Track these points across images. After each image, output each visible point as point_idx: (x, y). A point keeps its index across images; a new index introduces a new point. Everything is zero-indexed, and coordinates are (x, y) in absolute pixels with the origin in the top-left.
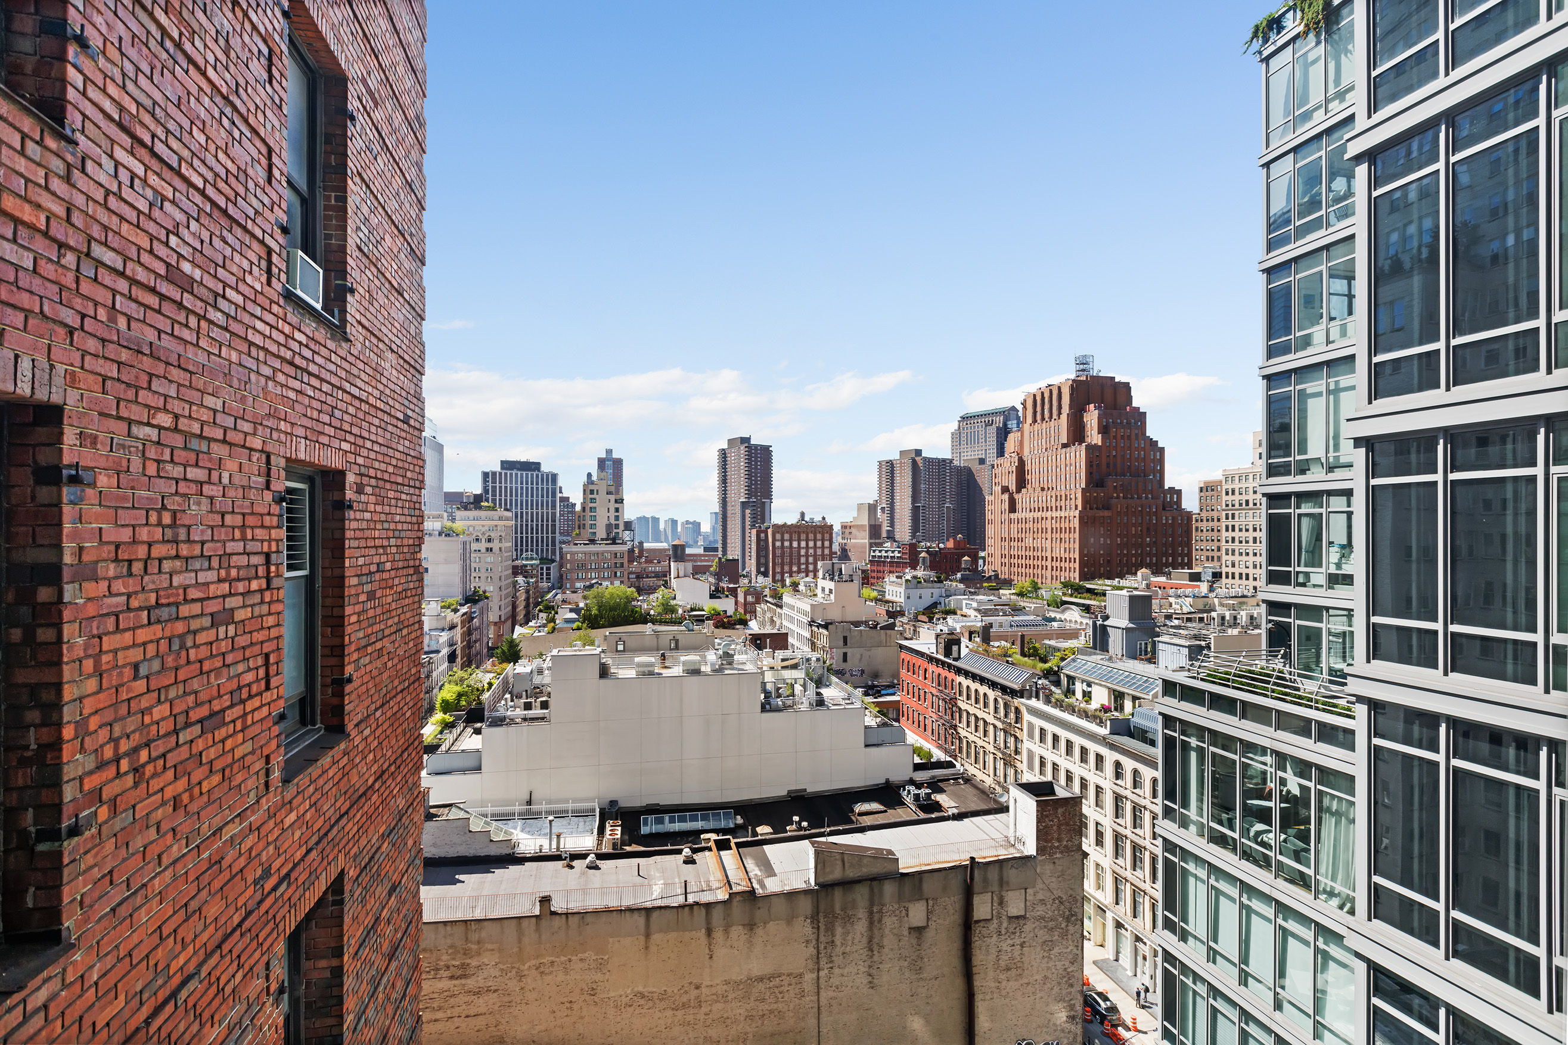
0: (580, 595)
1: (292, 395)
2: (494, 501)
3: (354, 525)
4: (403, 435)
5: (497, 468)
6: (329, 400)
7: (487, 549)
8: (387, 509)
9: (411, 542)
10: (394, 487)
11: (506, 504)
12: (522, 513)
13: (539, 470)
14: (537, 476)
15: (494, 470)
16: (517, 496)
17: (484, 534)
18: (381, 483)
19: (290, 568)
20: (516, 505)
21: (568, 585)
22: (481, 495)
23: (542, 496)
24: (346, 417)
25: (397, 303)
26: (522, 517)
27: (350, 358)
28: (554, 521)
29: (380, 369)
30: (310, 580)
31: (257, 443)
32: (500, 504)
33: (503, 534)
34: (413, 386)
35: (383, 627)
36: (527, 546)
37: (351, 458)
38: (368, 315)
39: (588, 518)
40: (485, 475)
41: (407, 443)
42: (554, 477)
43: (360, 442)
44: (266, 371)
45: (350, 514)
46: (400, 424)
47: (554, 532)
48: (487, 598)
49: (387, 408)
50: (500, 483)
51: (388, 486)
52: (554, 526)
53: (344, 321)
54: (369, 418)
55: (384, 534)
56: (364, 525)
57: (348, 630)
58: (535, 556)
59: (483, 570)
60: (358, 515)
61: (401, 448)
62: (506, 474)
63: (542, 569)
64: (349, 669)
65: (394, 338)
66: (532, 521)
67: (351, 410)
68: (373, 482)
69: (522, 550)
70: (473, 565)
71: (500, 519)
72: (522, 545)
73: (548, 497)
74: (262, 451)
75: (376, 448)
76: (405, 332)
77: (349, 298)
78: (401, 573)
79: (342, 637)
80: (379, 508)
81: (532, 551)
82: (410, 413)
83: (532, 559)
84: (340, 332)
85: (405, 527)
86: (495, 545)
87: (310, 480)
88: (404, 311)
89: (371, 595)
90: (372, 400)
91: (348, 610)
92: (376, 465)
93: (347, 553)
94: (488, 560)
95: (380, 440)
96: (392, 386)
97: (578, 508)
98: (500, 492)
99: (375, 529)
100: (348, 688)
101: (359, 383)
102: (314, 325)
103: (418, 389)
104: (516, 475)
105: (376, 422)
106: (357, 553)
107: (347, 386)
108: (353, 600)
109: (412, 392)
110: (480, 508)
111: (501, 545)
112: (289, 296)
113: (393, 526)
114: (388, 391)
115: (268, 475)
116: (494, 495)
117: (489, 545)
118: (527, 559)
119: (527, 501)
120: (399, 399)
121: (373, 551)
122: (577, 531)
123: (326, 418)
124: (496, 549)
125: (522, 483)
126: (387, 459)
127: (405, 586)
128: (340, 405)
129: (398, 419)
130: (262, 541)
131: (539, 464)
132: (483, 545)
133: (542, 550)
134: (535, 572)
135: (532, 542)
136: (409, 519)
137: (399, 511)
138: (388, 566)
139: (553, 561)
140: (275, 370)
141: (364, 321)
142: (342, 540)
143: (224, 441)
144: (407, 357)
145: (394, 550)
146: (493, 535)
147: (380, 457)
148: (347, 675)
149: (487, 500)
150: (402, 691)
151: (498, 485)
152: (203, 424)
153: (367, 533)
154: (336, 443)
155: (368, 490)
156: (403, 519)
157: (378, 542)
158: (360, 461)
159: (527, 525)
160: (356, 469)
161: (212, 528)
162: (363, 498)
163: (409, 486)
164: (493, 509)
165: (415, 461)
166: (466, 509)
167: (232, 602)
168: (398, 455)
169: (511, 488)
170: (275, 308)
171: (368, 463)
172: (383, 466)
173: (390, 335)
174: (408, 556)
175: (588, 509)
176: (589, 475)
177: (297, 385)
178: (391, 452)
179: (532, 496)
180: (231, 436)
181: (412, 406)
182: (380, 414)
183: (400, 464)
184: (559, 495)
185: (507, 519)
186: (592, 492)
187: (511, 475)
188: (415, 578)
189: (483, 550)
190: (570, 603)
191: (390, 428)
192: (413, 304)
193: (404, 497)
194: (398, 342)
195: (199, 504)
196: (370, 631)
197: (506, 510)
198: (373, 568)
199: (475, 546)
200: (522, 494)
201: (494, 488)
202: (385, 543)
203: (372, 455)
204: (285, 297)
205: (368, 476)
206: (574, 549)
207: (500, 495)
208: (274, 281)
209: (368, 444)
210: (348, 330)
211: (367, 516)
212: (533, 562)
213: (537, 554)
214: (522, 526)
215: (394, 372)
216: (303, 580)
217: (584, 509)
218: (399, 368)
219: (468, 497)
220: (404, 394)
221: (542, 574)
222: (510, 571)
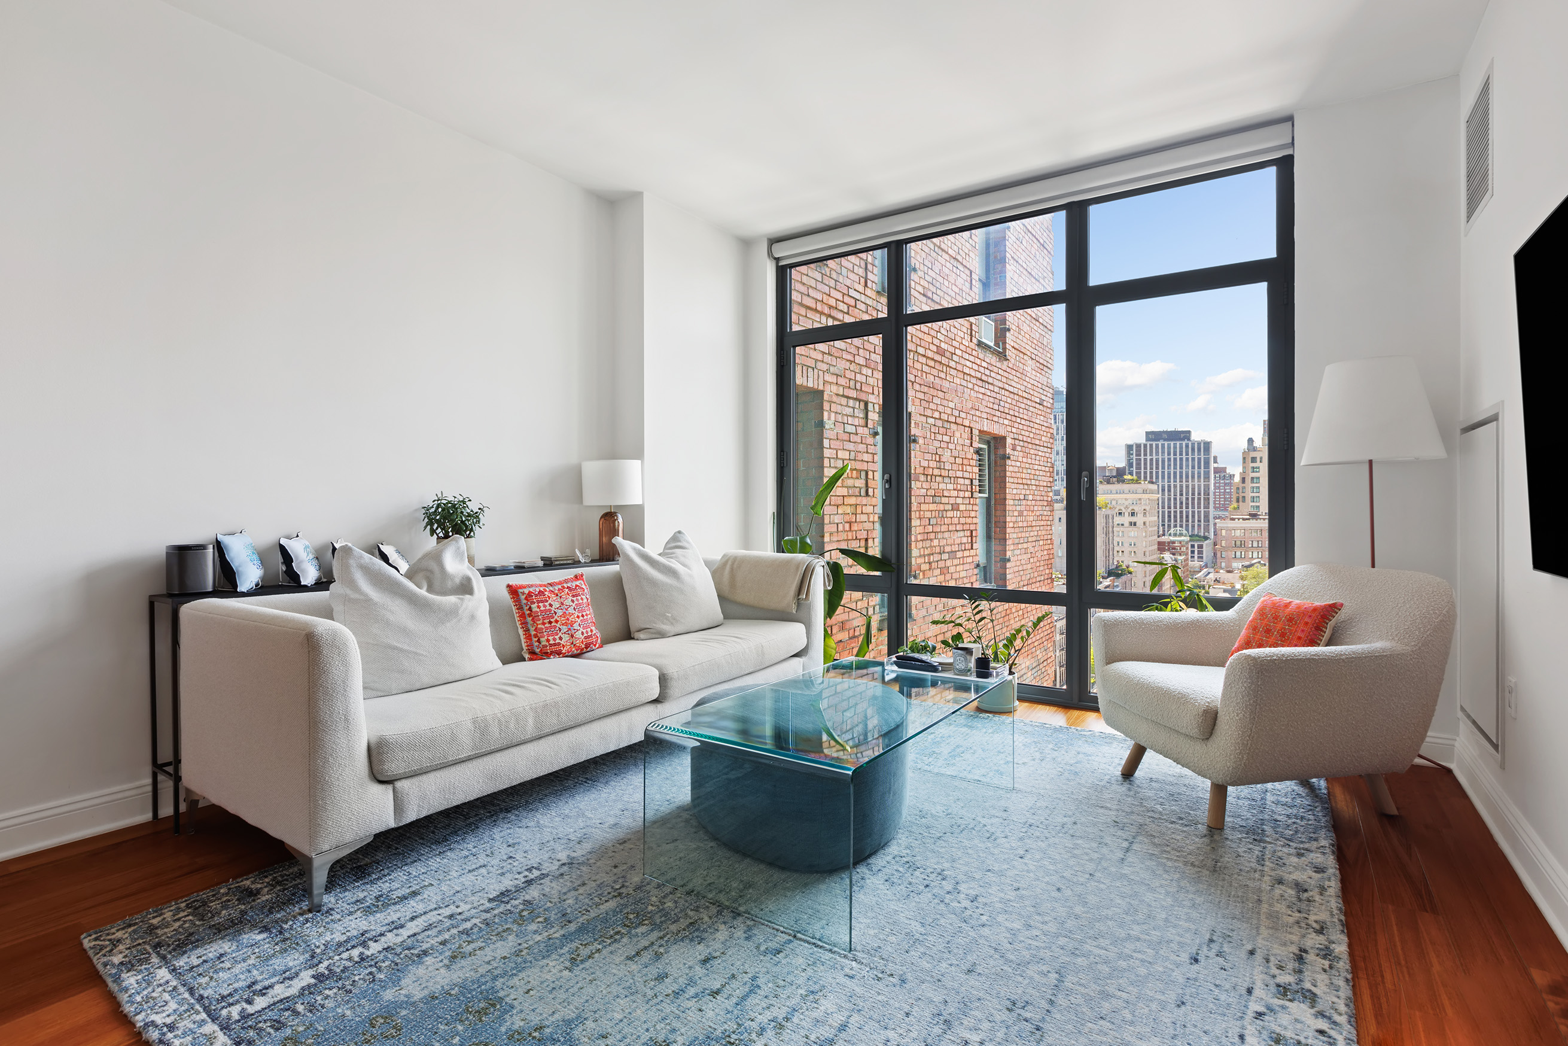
0: (1236, 575)
1: (981, 396)
2: (1138, 474)
3: (1011, 469)
4: (1040, 412)
5: (1142, 440)
6: (998, 396)
7: (1131, 524)
8: (1029, 461)
9: (1045, 484)
10: (1034, 447)
11: (1151, 477)
12: (1169, 486)
13: (1189, 439)
14: (1187, 446)
15: (1138, 442)
16: (1163, 468)
17: (1127, 507)
18: (1026, 444)
19: (980, 492)
20: (1163, 478)
21: (1223, 565)
22: (1124, 468)
23: (1193, 467)
24: (1007, 405)
25: (1035, 328)
26: (1169, 491)
27: (1008, 370)
28: (1207, 493)
29: (1025, 372)
30: (988, 500)
31: (967, 423)
32: (1145, 478)
33: (1148, 508)
34: (1045, 379)
35: (1028, 535)
36: (1175, 521)
37: (1009, 428)
38: (1018, 341)
39: (1248, 490)
40: (1129, 448)
41: (1042, 418)
42: (1207, 446)
43: (1014, 419)
44: (970, 386)
45: (1008, 462)
46: (1037, 406)
47: (1207, 506)
48: (1130, 573)
49: (1029, 397)
50: (1145, 455)
51: (1030, 446)
52: (1207, 500)
53: (1005, 349)
54: (1019, 404)
55: (1028, 476)
56: (1016, 469)
57: (1008, 530)
58: (1184, 532)
59: (1126, 545)
60: (1013, 463)
61: (1038, 422)
62: (1151, 446)
63: (1193, 546)
64: (1009, 554)
65: (1033, 351)
66: (1181, 495)
67: (1009, 400)
68: (1021, 443)
69: (1169, 526)
70: (1116, 539)
71: (1144, 492)
72: (1169, 521)
73: (1199, 467)
74: (969, 427)
75: (1023, 422)
76: (1040, 344)
77: (1008, 334)
78: (1038, 503)
79: (1005, 534)
80: (1025, 460)
81: (1181, 526)
82: (1043, 398)
83: (1181, 535)
84: (1002, 356)
85: (1041, 473)
86: (1139, 519)
87: (988, 443)
88: (1039, 331)
89: (1021, 514)
90: (1020, 393)
91: (1008, 519)
92: (1023, 433)
93: (1008, 485)
94: (1132, 534)
95: (1025, 417)
96: (1032, 382)
97: (1237, 479)
98: (1145, 464)
99: (1022, 473)
100: (1008, 565)
101: (1014, 384)
102: (991, 356)
103: (1049, 381)
104: (1163, 445)
105: (1023, 406)
106: (1013, 486)
107: (1007, 387)
108: (1011, 514)
109: (1045, 384)
110: (1123, 481)
111: (1145, 519)
112: (980, 344)
113: (1033, 472)
114: (1029, 386)
115: (972, 439)
116: (1138, 467)
117: (1133, 519)
118: (1175, 535)
119: (1175, 473)
120: (1037, 389)
121: (1021, 486)
122: (1235, 505)
123: (996, 407)
124: (1140, 523)
125: (1169, 454)
126: (1029, 429)
127: (1041, 512)
128: (1004, 398)
129: (1036, 402)
130: (970, 472)
131: (1189, 432)
132: (1126, 519)
133: (1193, 526)
134: (1183, 549)
135: (1181, 517)
136: (1043, 468)
137: (1037, 462)
138: (1030, 497)
139: (1206, 538)
140: (974, 384)
141: (1016, 346)
142: (1005, 477)
143: (955, 423)
144: (1041, 361)
145: (1034, 488)
146: (1137, 509)
147: (1025, 428)
148: (1008, 557)
149: (1131, 474)
150: (1040, 581)
151: (1142, 457)
152: (948, 415)
153: (1018, 475)
154: (1001, 421)
155: (1019, 448)
156: (1040, 468)
157: (1025, 481)
158: (1014, 430)
159: (1175, 499)
160: (1012, 435)
161: (952, 463)
162: (1016, 453)
163: (1043, 446)
164: (1137, 482)
165: (1047, 430)
166: (1108, 482)
167: (959, 501)
168: (1036, 426)
169: (1157, 461)
170: (974, 353)
171: (1019, 431)
172: (1027, 434)
173: (1031, 349)
174: (1043, 493)
175: (1248, 480)
176: (1250, 441)
177: (982, 390)
178: (1032, 424)
179: (1181, 468)
180: (959, 421)
181: (1045, 393)
182: (1025, 401)
183: (1038, 432)
184: (1213, 465)
185: (1152, 492)
186: (1254, 460)
187: (1157, 446)
188: (1048, 508)
189: (1127, 524)
190: (1224, 583)
191: (1031, 409)
192: (1045, 324)
193: (1040, 453)
194: (1036, 352)
195: (947, 452)
196: (1020, 535)
197: (1151, 482)
198: (1022, 497)
199: (1118, 520)
200: (1169, 465)
201: (1139, 461)
202: (1029, 482)
203: (1021, 427)
204: (978, 345)
205: (1018, 439)
206: (1230, 524)
207: (1145, 468)
208: (973, 338)
209: (1018, 420)
210: (1007, 354)
211: (1018, 464)
212: (1182, 538)
213: (1187, 530)
214: (1169, 499)
215: (1034, 372)
216: (985, 500)
217: (1243, 480)
218: (1036, 369)
219: (1111, 470)
220: (1040, 386)
221: (1193, 552)
222: (1156, 547)
